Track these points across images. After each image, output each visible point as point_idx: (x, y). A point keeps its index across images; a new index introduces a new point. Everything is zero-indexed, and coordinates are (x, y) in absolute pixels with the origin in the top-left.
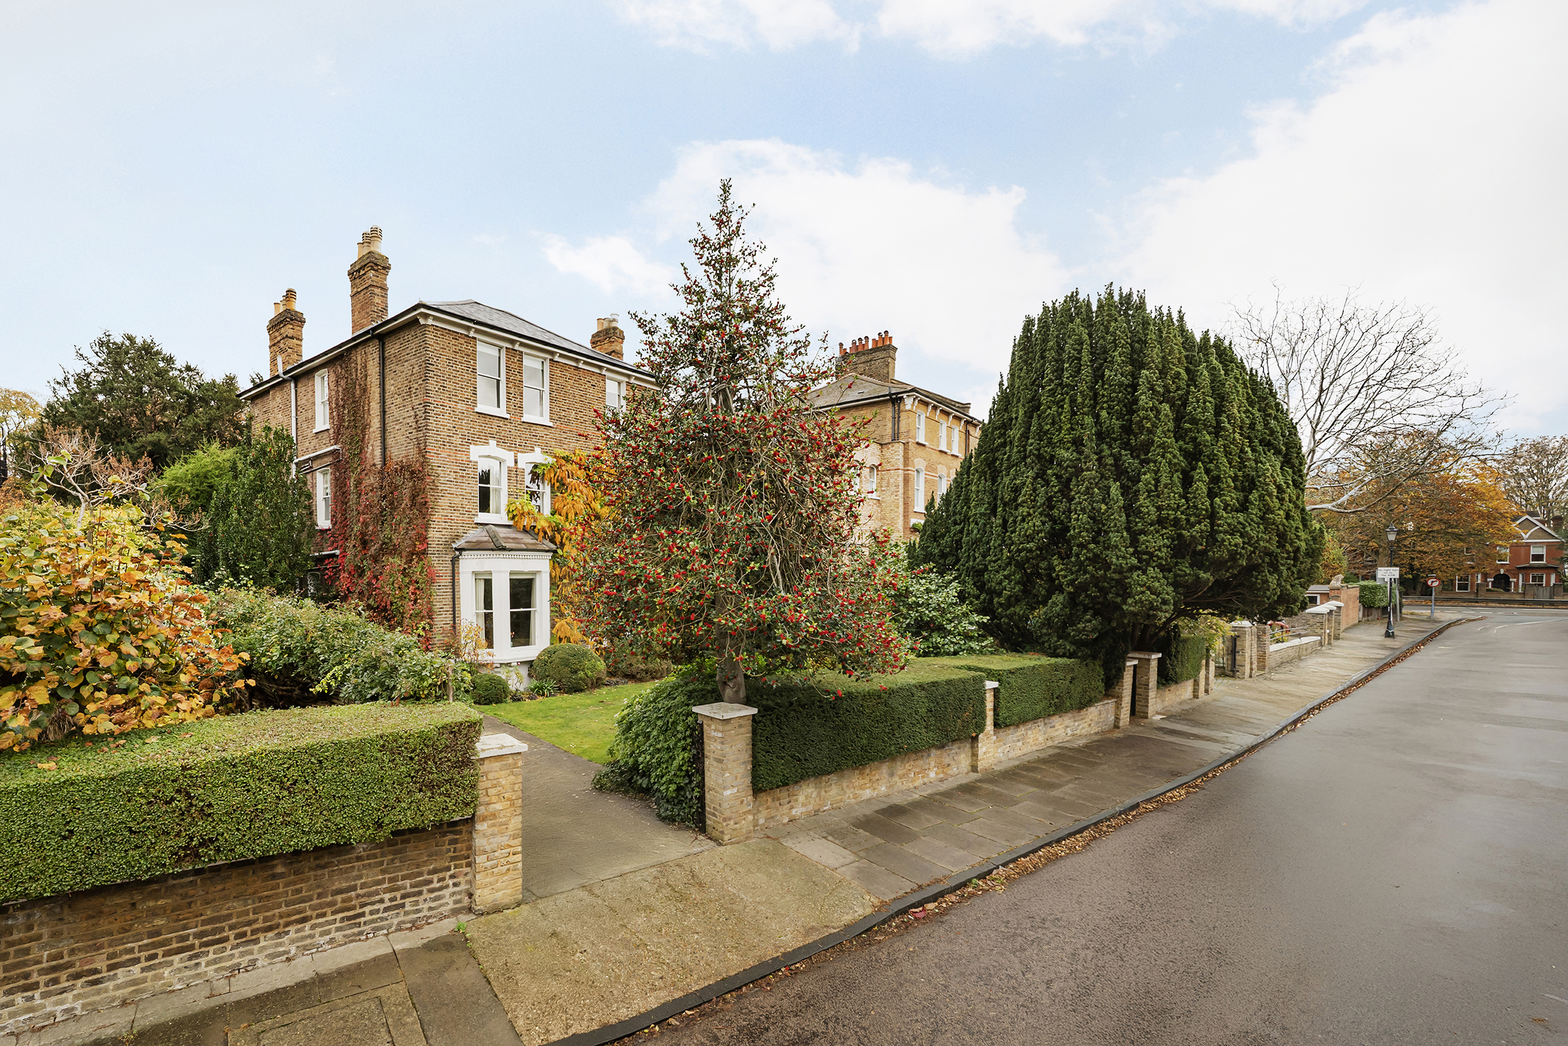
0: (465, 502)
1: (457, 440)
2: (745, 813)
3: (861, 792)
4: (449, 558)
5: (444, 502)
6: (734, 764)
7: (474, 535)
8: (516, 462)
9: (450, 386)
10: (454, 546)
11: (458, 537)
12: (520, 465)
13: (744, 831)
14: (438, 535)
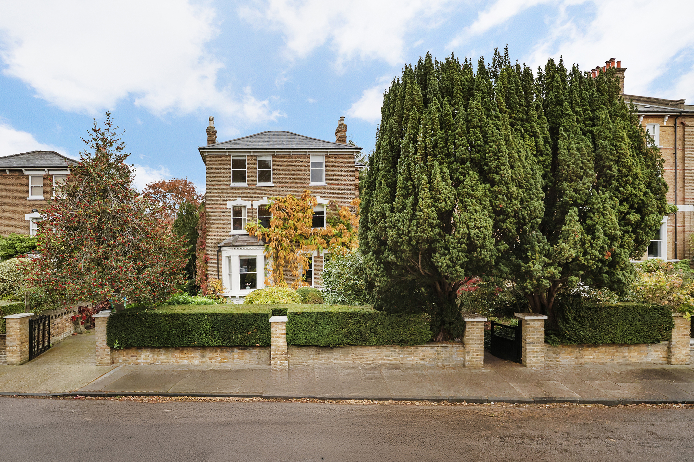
0: (225, 226)
1: (221, 200)
2: (106, 355)
3: (181, 360)
4: (216, 250)
5: (214, 227)
6: (101, 335)
7: (229, 240)
8: (252, 205)
9: (217, 178)
10: (219, 245)
11: (221, 241)
12: (254, 207)
13: (106, 362)
14: (211, 241)
